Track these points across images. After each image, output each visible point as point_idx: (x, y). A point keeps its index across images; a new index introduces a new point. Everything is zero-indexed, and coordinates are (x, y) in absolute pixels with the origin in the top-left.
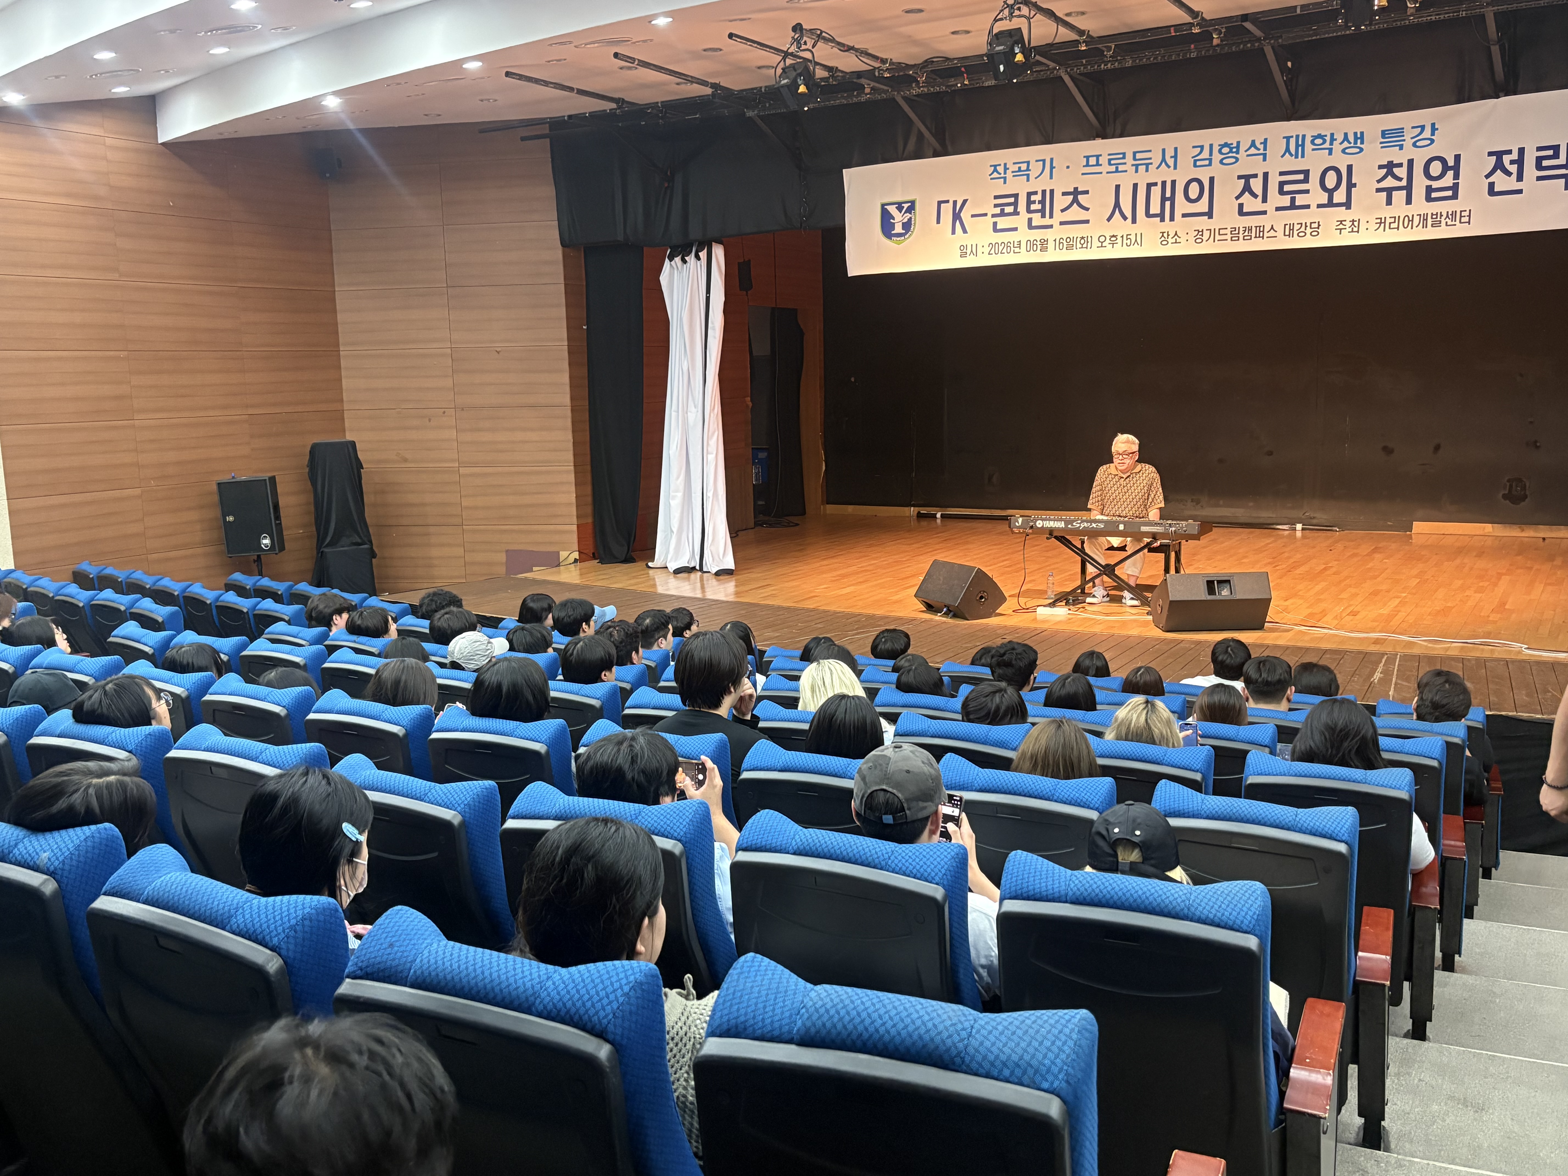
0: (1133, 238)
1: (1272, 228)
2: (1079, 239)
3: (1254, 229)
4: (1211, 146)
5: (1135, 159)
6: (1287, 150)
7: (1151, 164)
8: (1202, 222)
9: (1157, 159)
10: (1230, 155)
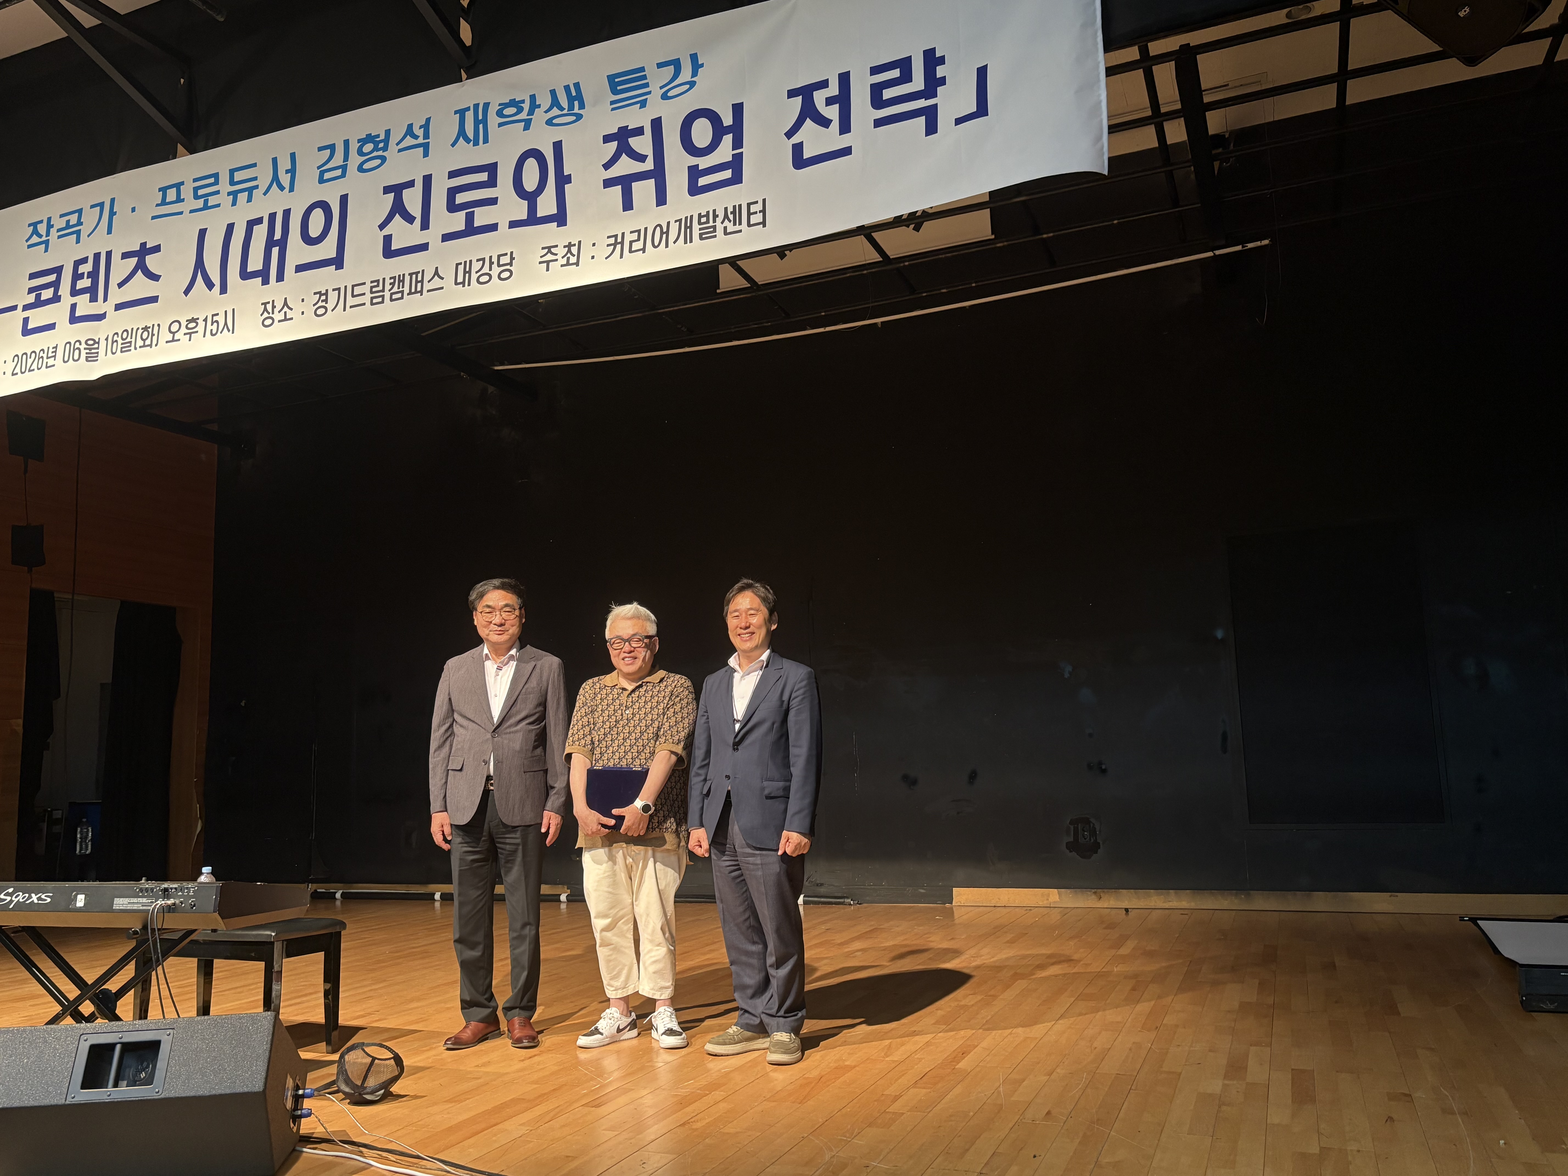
0: (221, 319)
1: (436, 273)
2: (140, 331)
3: (407, 278)
4: (346, 143)
5: (232, 183)
6: (462, 133)
7: (257, 187)
8: (327, 277)
9: (265, 177)
10: (375, 154)
